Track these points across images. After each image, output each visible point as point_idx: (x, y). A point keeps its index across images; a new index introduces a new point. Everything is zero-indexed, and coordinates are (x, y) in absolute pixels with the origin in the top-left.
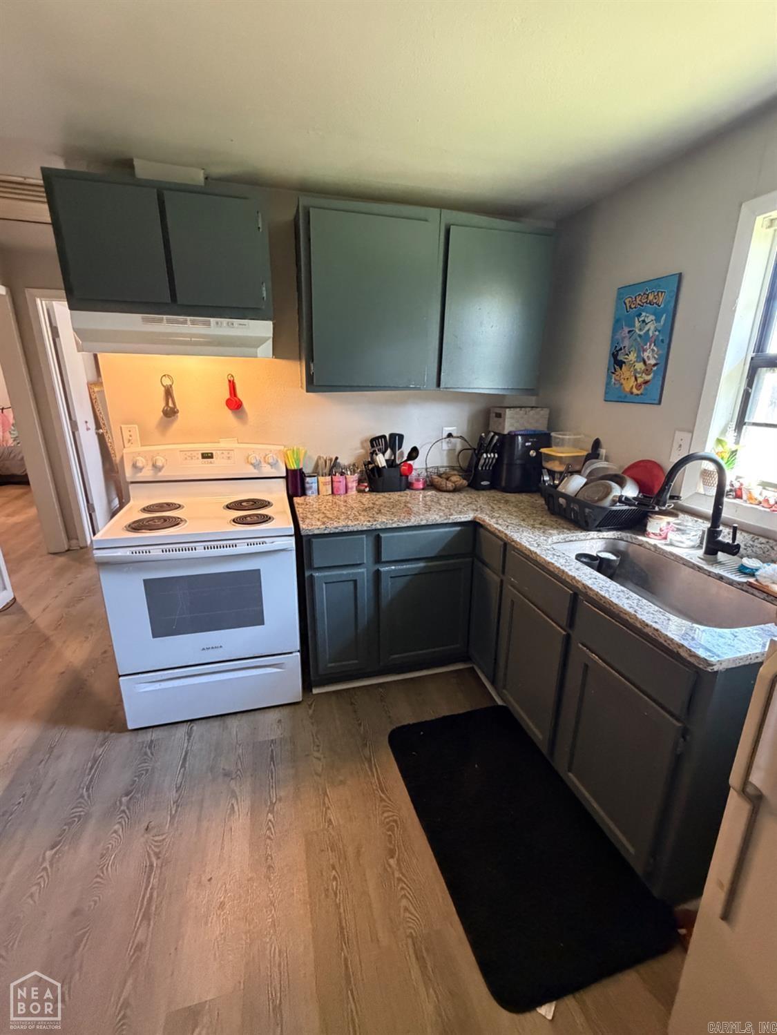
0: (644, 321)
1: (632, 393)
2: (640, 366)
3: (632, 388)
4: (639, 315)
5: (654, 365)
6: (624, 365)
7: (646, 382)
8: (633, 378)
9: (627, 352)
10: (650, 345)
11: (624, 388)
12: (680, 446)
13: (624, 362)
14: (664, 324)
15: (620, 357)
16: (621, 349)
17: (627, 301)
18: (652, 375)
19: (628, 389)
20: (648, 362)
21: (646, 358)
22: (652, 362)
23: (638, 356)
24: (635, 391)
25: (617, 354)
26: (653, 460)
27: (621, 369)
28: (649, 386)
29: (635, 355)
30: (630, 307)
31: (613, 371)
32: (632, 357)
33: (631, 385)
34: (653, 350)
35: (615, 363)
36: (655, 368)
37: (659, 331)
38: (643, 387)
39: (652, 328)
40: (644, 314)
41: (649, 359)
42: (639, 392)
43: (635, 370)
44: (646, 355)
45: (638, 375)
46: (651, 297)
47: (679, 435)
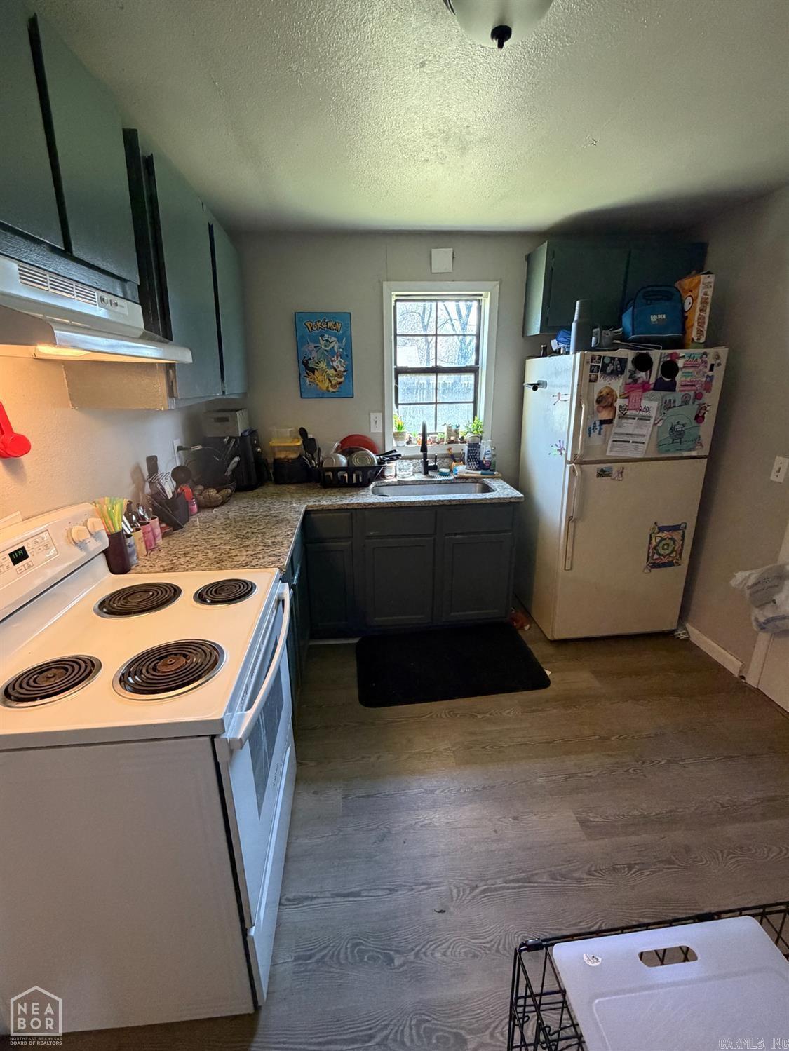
0: (327, 341)
1: (329, 391)
2: (331, 372)
3: (328, 387)
4: (322, 336)
5: (344, 372)
6: (316, 371)
7: (340, 383)
8: (327, 380)
9: (317, 361)
10: (337, 358)
11: (320, 388)
12: (376, 421)
13: (316, 369)
14: (346, 344)
15: (311, 365)
16: (310, 359)
17: (308, 324)
18: (343, 378)
19: (325, 389)
20: (338, 370)
21: (335, 366)
22: (342, 369)
23: (328, 365)
24: (330, 389)
25: (307, 362)
26: (359, 434)
27: (314, 374)
28: (342, 386)
29: (325, 364)
30: (312, 328)
31: (306, 375)
32: (323, 365)
33: (326, 386)
34: (341, 362)
35: (306, 369)
36: (345, 374)
37: (343, 349)
38: (338, 386)
39: (336, 347)
40: (326, 336)
41: (338, 367)
42: (334, 390)
43: (328, 375)
44: (335, 364)
45: (331, 379)
46: (330, 325)
47: (373, 416)
